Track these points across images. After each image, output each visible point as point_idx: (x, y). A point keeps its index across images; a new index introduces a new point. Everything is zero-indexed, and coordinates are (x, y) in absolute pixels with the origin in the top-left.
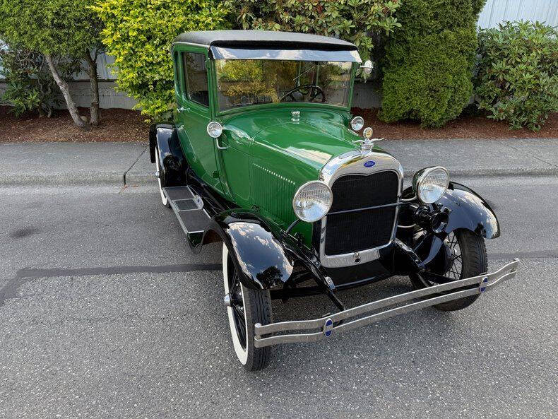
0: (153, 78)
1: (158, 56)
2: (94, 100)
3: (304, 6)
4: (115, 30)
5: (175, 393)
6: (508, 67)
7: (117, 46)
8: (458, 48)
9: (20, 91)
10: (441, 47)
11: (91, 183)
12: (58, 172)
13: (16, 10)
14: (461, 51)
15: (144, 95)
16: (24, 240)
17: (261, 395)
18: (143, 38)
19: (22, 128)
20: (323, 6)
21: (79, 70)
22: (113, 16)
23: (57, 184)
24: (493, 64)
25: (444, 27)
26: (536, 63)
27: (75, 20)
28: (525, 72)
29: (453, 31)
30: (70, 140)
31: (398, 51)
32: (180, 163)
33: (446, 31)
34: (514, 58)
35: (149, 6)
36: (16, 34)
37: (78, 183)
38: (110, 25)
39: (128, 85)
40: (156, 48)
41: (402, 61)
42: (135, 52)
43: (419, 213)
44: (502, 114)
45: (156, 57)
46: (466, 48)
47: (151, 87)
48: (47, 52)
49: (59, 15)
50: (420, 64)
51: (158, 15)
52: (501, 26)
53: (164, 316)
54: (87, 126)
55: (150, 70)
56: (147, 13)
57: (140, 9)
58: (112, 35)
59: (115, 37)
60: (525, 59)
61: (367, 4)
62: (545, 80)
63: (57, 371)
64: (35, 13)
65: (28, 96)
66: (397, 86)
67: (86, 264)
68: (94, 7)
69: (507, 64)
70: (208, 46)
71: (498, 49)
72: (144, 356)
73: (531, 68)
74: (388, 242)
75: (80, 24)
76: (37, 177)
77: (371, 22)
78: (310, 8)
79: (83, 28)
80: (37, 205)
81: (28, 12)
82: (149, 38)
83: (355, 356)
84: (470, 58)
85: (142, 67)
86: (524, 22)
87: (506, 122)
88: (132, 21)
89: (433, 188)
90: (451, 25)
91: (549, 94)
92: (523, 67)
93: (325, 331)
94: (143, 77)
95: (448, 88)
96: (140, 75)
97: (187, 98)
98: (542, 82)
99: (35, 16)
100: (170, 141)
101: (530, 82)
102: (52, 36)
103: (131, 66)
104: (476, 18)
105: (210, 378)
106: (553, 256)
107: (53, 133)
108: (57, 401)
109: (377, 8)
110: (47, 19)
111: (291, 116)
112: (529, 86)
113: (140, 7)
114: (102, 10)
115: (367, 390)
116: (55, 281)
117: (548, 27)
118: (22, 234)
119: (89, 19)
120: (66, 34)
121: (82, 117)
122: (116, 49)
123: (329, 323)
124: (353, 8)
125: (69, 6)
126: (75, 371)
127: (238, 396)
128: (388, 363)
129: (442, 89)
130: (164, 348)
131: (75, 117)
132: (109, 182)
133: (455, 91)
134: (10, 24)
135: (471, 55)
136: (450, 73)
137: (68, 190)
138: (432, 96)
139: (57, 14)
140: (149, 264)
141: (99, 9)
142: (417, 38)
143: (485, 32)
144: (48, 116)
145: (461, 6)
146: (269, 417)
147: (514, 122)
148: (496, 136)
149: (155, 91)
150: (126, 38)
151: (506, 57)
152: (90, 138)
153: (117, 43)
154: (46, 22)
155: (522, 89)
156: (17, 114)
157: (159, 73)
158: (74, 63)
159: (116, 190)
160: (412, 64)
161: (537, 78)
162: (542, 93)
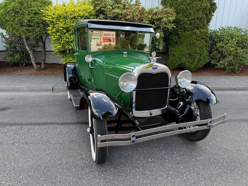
0: (69, 48)
1: (71, 39)
2: (43, 58)
3: (134, 19)
4: (53, 27)
5: (61, 174)
6: (223, 45)
7: (54, 34)
8: (201, 37)
9: (12, 54)
10: (194, 36)
11: (38, 91)
12: (24, 86)
13: (12, 19)
14: (202, 38)
15: (65, 56)
16: (3, 112)
17: (102, 175)
18: (65, 31)
19: (12, 70)
20: (142, 19)
21: (38, 46)
22: (53, 22)
23: (23, 91)
24: (217, 44)
25: (194, 28)
26: (235, 43)
27: (37, 23)
28: (231, 47)
29: (198, 30)
30: (32, 75)
31: (175, 38)
32: (77, 80)
33: (195, 30)
34: (226, 41)
35: (68, 18)
36: (11, 29)
37: (32, 90)
38: (51, 25)
39: (58, 51)
40: (70, 35)
41: (177, 43)
42: (61, 37)
43: (179, 93)
44: (222, 65)
45: (70, 39)
46: (204, 37)
47: (68, 52)
48: (23, 37)
49: (30, 21)
50: (185, 43)
51: (71, 22)
52: (220, 29)
53: (61, 142)
54: (40, 69)
55: (68, 45)
56: (67, 21)
57: (64, 19)
58: (52, 30)
59: (53, 31)
60: (230, 41)
61: (161, 18)
62: (240, 51)
63: (7, 164)
64: (20, 20)
65: (15, 56)
66: (175, 53)
67: (29, 121)
68: (45, 18)
69: (223, 44)
70: (87, 23)
71: (218, 38)
72: (49, 158)
73: (233, 45)
74: (165, 107)
75: (38, 25)
76: (14, 88)
77: (162, 26)
78: (137, 19)
79: (40, 27)
80: (13, 99)
81: (17, 20)
82: (67, 31)
83: (150, 160)
84: (206, 41)
85: (64, 43)
86: (229, 27)
87: (224, 69)
88: (61, 24)
89: (185, 80)
90: (198, 27)
91: (242, 57)
92: (230, 45)
93: (131, 140)
94: (64, 47)
95: (197, 54)
96: (63, 46)
97: (79, 49)
98: (239, 51)
99: (20, 22)
100: (72, 70)
101: (233, 51)
102: (26, 30)
103: (60, 43)
104: (208, 25)
105: (79, 168)
106: (246, 121)
107: (25, 72)
108: (4, 176)
109: (164, 19)
110: (25, 23)
111: (123, 54)
112: (233, 53)
113: (64, 18)
114: (48, 19)
115: (154, 174)
116: (14, 127)
117: (240, 29)
118: (3, 109)
119: (42, 23)
120: (32, 29)
121: (38, 66)
122: (53, 35)
123: (134, 136)
124: (155, 20)
125: (34, 18)
126: (15, 164)
127: (91, 176)
128: (165, 163)
129: (195, 54)
130: (59, 155)
131: (35, 65)
132: (46, 90)
133: (201, 55)
134: (9, 25)
135: (207, 40)
136: (198, 48)
137: (27, 93)
138: (190, 57)
139: (29, 20)
140: (58, 121)
141: (47, 19)
142: (183, 33)
143: (213, 31)
144: (24, 65)
145: (201, 20)
146: (105, 185)
147: (227, 69)
148: (220, 75)
149: (69, 54)
150: (58, 31)
151: (222, 41)
152: (40, 74)
153: (54, 33)
154: (24, 24)
155: (230, 54)
156: (10, 64)
157: (71, 46)
158: (36, 44)
159: (49, 93)
160: (181, 44)
161: (237, 50)
162: (239, 56)
